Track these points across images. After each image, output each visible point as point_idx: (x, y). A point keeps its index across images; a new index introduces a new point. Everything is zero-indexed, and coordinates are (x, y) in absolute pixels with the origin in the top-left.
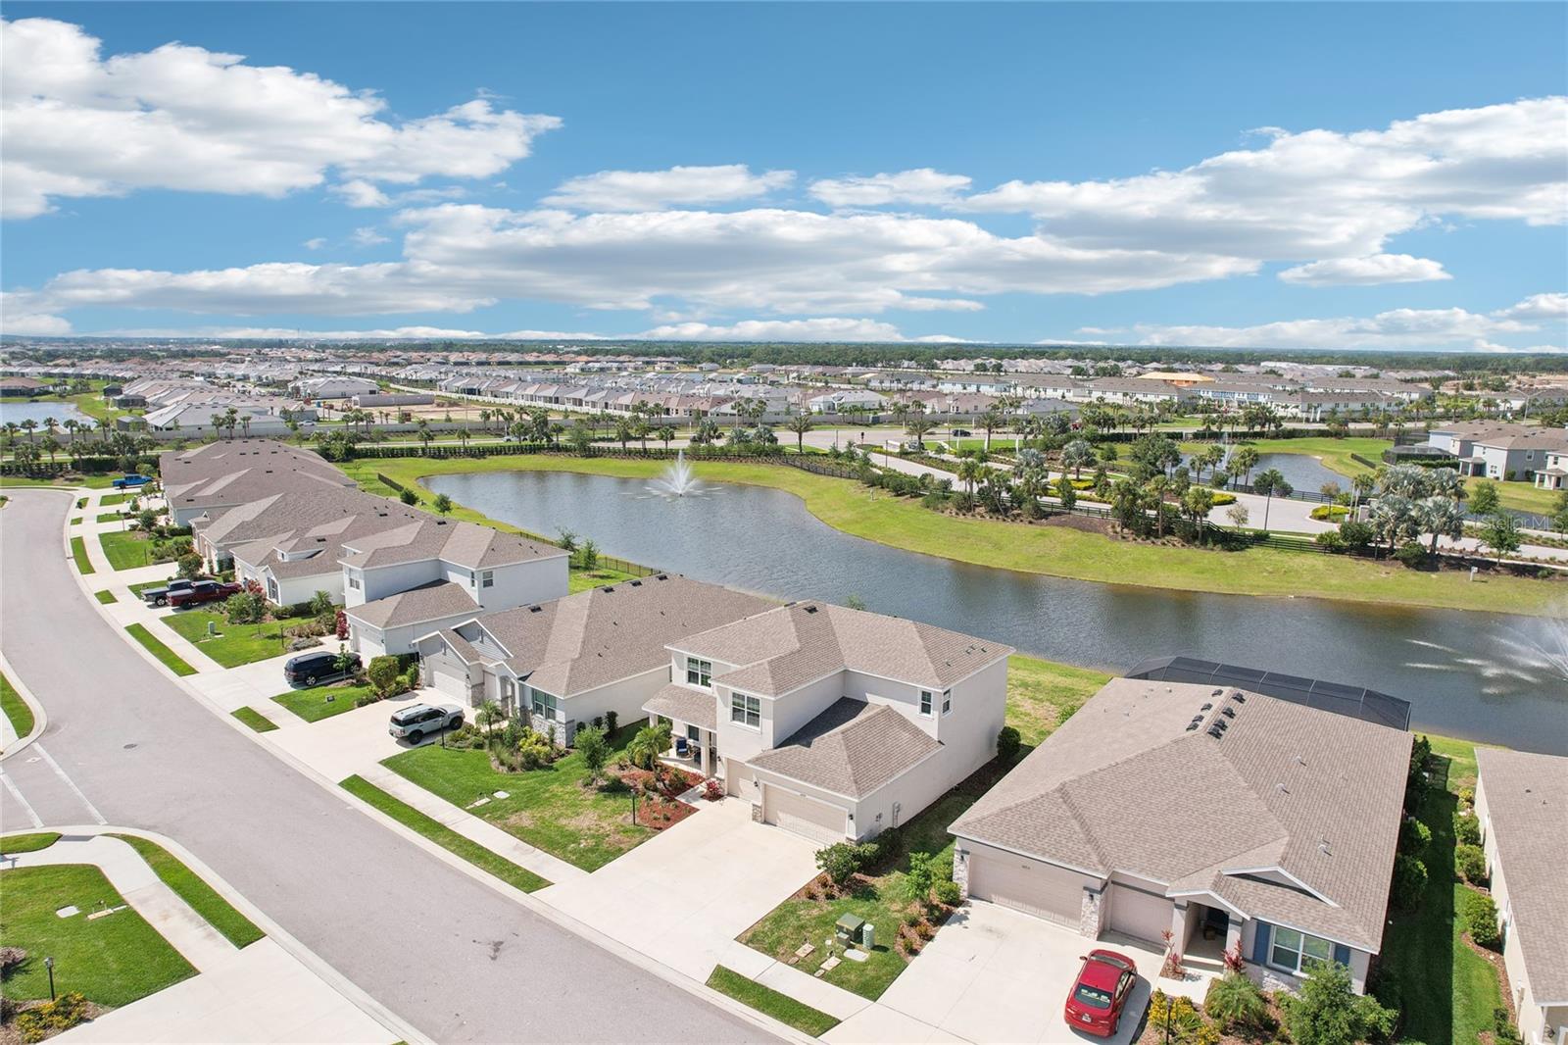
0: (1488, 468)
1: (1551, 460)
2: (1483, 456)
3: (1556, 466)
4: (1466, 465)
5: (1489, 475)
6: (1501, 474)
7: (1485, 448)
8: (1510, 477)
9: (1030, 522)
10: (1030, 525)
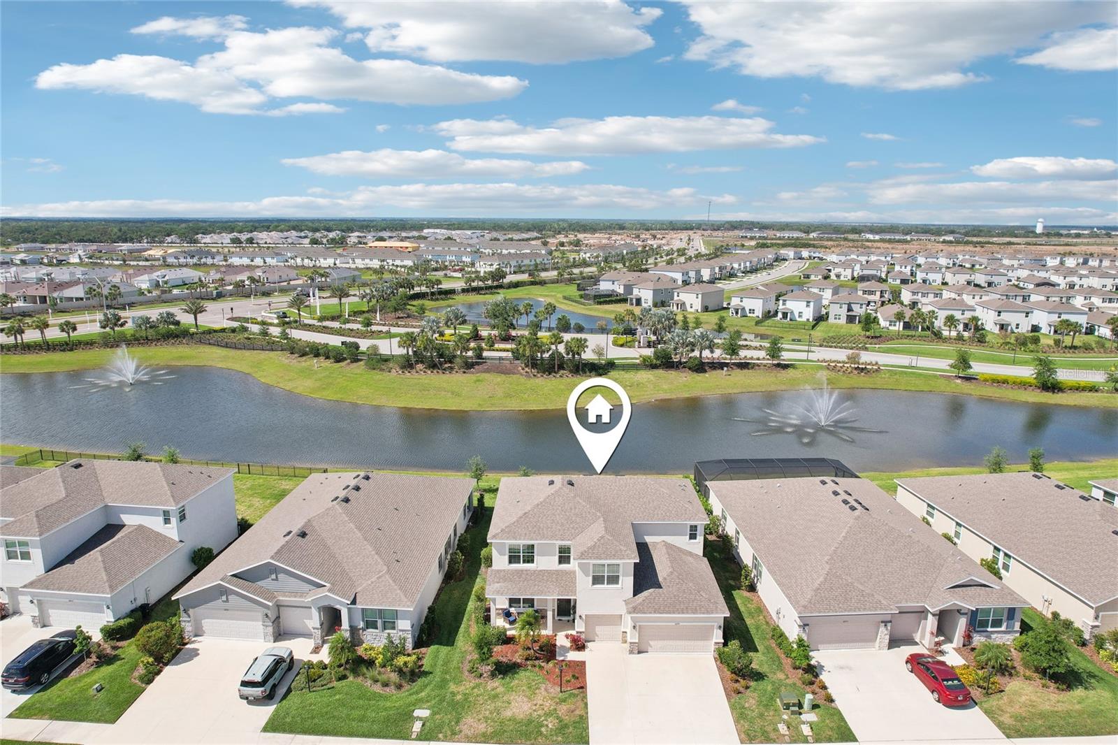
0: (643, 301)
1: (676, 294)
2: (639, 294)
3: (678, 298)
4: (631, 300)
5: (644, 305)
6: (650, 303)
7: (639, 289)
8: (655, 305)
9: (464, 372)
10: (464, 375)
